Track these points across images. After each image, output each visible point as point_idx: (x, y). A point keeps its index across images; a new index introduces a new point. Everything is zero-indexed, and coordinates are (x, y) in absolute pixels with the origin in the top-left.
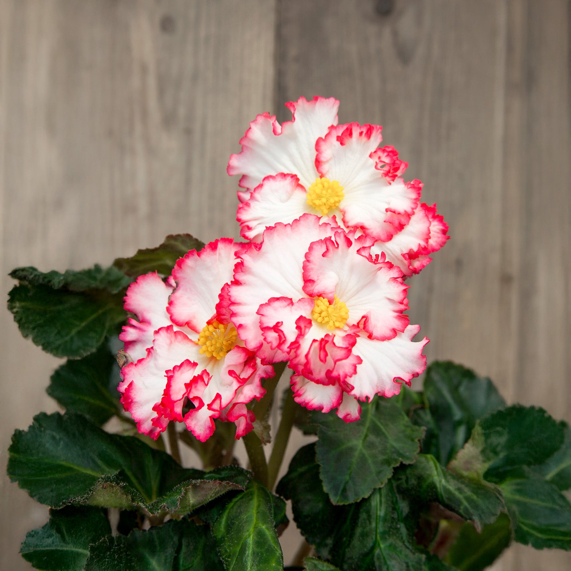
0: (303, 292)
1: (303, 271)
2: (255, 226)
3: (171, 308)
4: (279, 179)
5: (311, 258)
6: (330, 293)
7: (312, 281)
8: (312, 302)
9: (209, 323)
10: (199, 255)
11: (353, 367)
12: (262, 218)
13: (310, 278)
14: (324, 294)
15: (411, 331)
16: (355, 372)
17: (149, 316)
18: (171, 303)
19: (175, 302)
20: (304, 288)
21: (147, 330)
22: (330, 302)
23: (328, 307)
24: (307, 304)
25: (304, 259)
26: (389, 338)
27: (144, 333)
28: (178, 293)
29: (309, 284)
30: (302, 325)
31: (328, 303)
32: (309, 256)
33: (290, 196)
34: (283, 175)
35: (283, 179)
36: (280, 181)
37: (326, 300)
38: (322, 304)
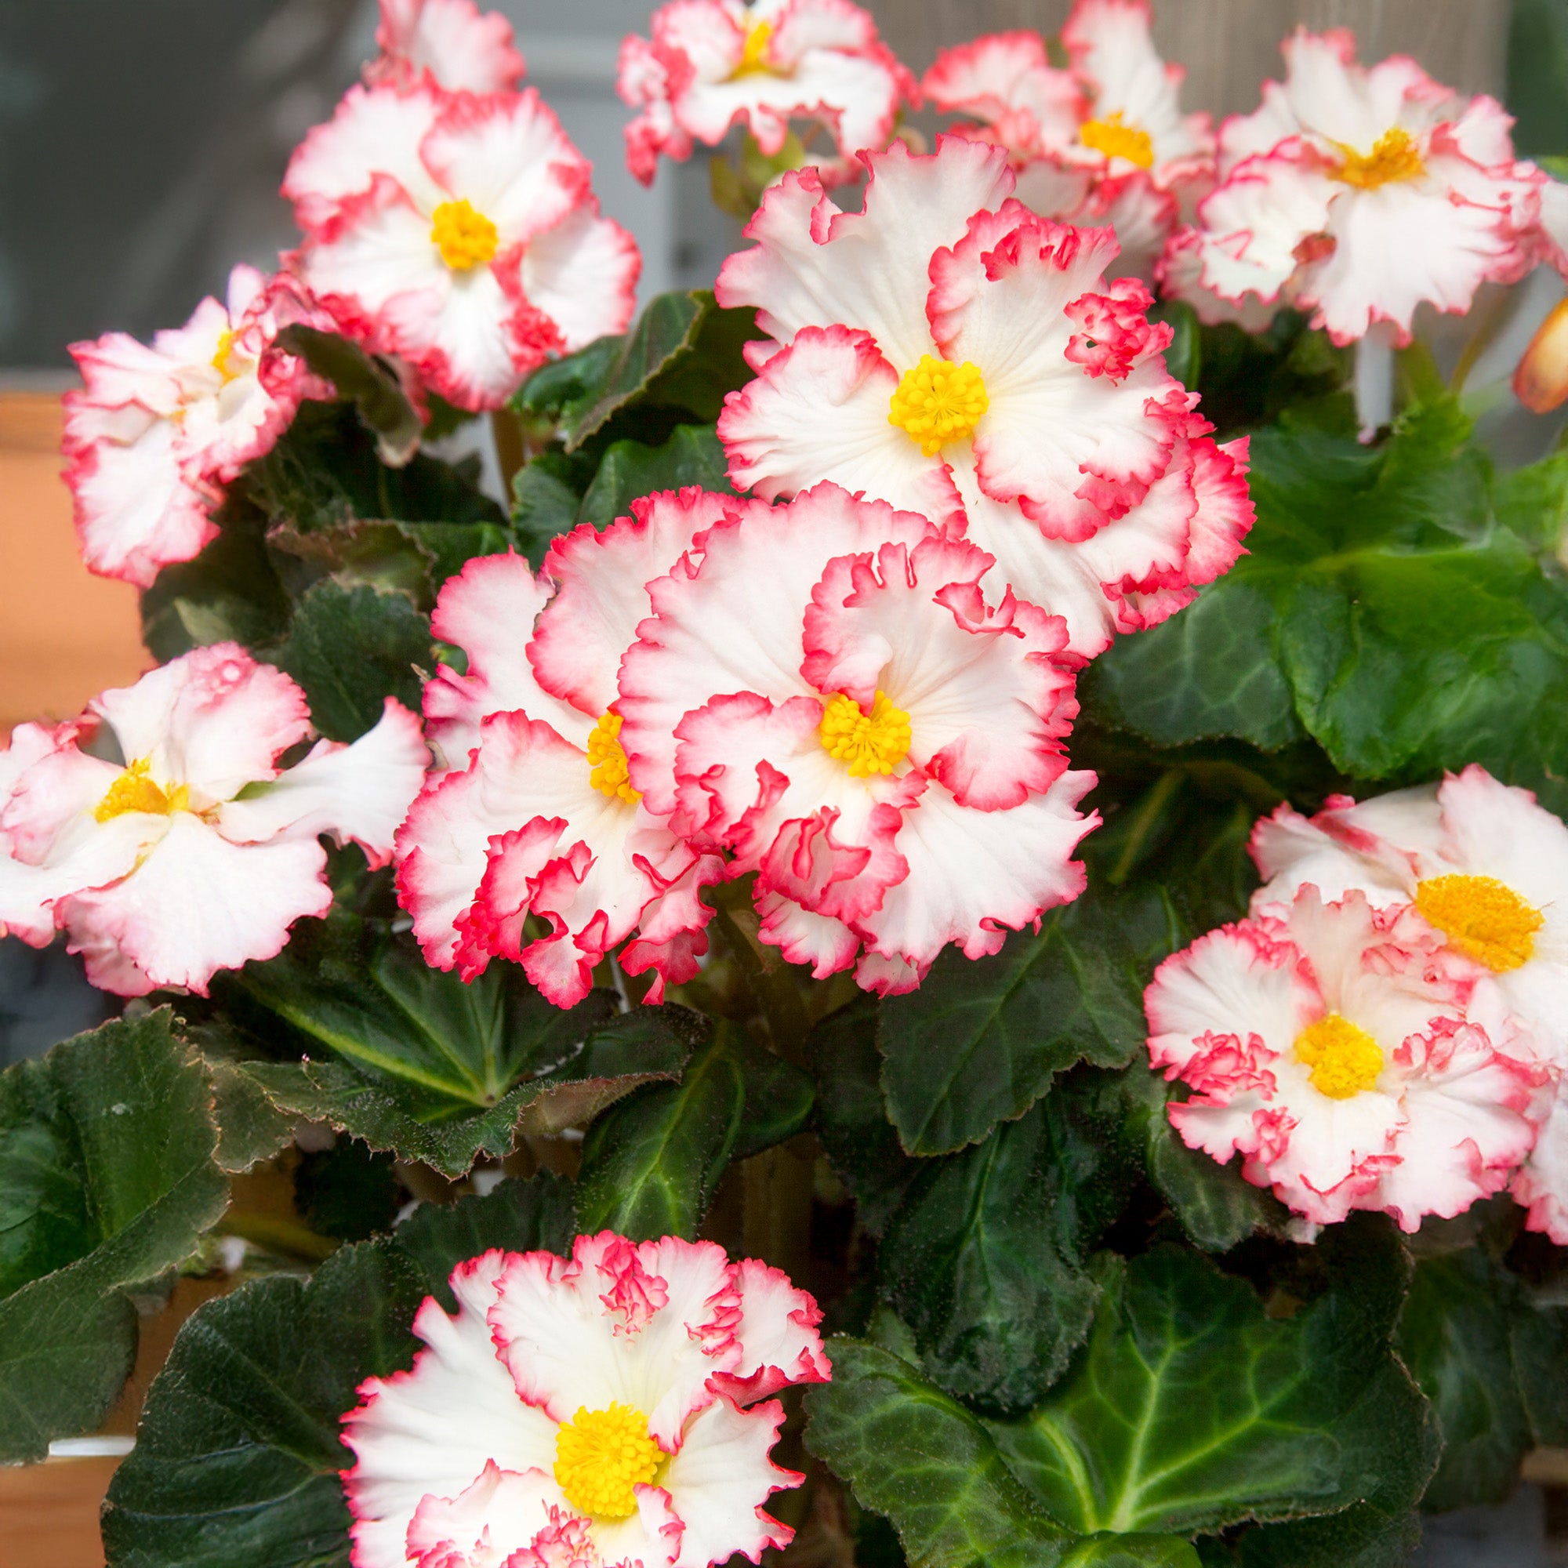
0: (799, 678)
1: (804, 630)
2: (762, 457)
3: (539, 648)
4: (832, 340)
5: (827, 599)
6: (866, 689)
7: (827, 655)
8: (818, 709)
10: (599, 541)
12: (780, 438)
13: (820, 647)
14: (851, 688)
15: (1072, 785)
16: (880, 906)
17: (484, 662)
18: (538, 634)
19: (550, 633)
20: (805, 671)
21: (476, 696)
22: (864, 712)
23: (857, 723)
24: (801, 713)
25: (809, 600)
26: (1006, 806)
27: (470, 704)
28: (561, 609)
29: (819, 661)
31: (859, 713)
32: (822, 593)
33: (852, 392)
34: (845, 332)
35: (844, 343)
36: (835, 346)
37: (854, 704)
38: (843, 713)
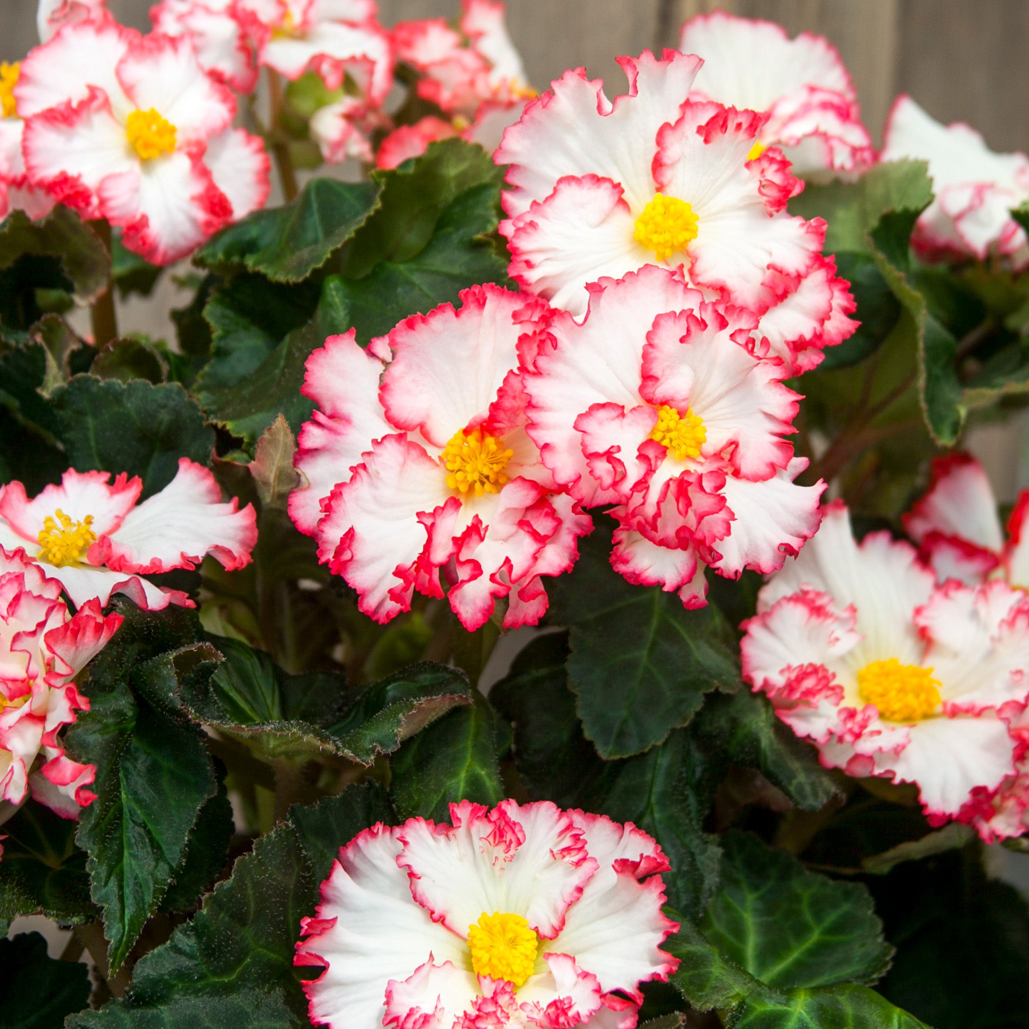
0: (638, 395)
1: (641, 361)
2: (540, 263)
3: (387, 397)
4: (587, 184)
5: (656, 341)
6: (684, 400)
7: (655, 379)
8: (655, 414)
9: (467, 432)
10: (457, 315)
11: (725, 525)
12: (553, 250)
13: (651, 373)
14: (672, 400)
15: (795, 467)
16: (728, 532)
17: (346, 408)
18: (383, 387)
19: (392, 386)
20: (641, 389)
21: (344, 431)
22: (682, 414)
23: (677, 423)
24: (645, 415)
25: (645, 342)
26: (764, 478)
27: (338, 438)
28: (397, 370)
29: (650, 383)
30: (651, 453)
31: (678, 417)
32: (653, 337)
33: (606, 218)
34: (597, 180)
35: (595, 186)
36: (589, 188)
37: (674, 411)
38: (668, 417)
